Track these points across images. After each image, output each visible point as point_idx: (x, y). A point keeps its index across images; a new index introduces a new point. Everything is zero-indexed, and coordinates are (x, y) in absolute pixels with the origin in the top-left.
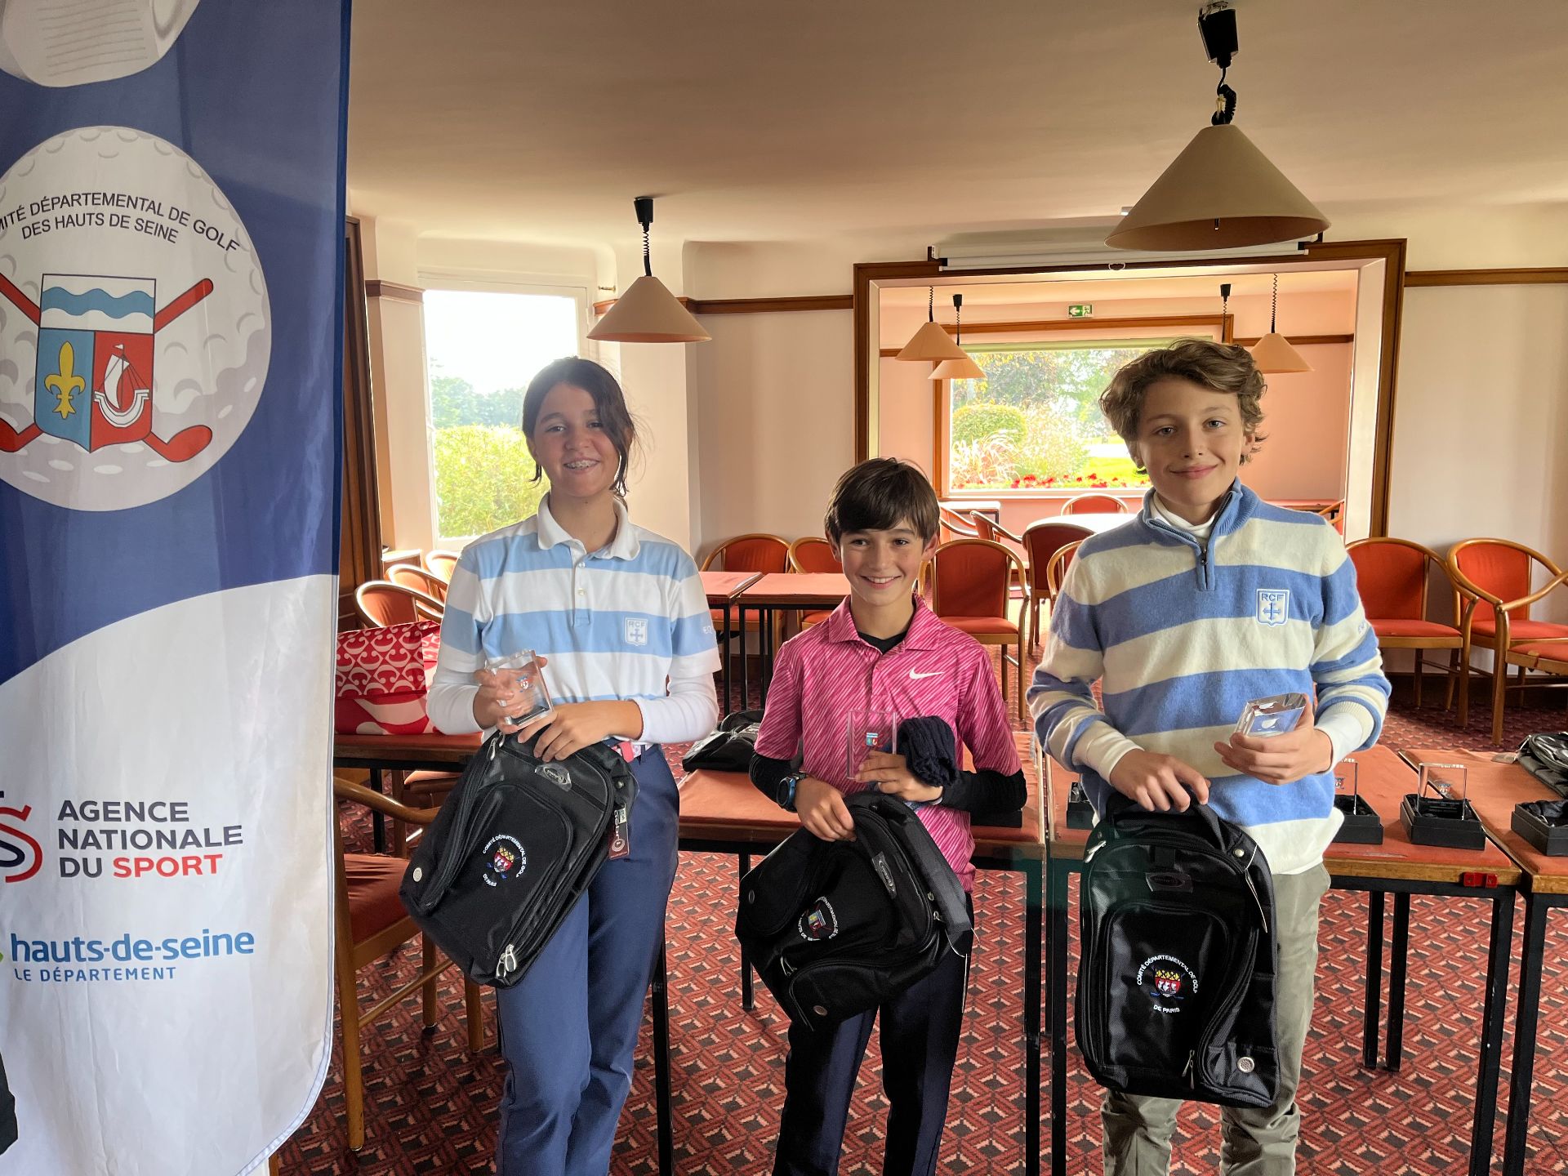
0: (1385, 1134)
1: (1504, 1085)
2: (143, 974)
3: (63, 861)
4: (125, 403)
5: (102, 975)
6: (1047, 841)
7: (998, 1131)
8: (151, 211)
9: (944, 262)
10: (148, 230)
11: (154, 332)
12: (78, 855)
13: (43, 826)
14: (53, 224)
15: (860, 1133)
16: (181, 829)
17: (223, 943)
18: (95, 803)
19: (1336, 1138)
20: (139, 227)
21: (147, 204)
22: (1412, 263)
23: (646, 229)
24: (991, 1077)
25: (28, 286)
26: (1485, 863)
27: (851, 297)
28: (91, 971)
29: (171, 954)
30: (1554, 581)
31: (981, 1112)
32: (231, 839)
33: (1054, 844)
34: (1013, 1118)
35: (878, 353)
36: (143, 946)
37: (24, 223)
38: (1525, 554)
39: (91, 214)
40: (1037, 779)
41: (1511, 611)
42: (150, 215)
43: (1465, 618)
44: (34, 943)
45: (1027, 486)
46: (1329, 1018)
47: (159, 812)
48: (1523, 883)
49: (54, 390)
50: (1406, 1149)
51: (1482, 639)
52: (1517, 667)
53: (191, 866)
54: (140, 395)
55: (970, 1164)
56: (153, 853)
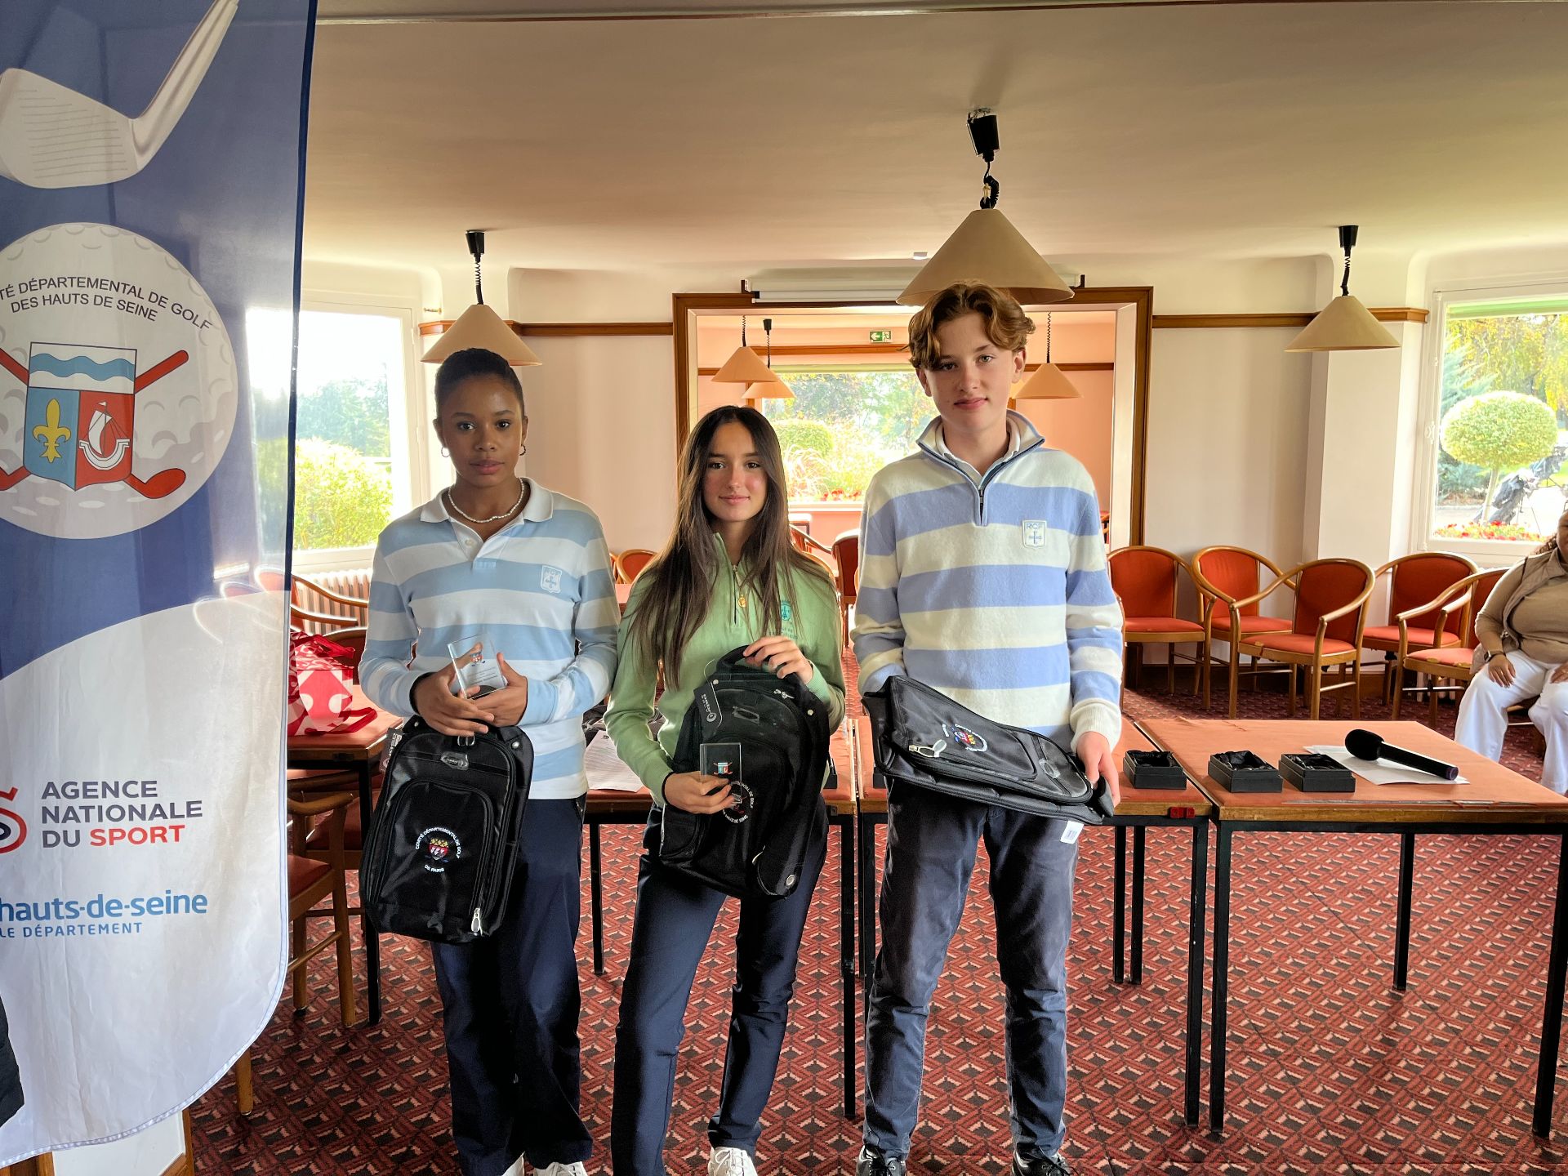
0: (1128, 1032)
1: (1208, 970)
2: (114, 929)
3: (45, 833)
4: (107, 449)
5: (78, 930)
6: (858, 799)
7: (822, 1054)
8: (132, 294)
9: (756, 294)
10: (130, 309)
11: (135, 393)
12: (59, 828)
13: (28, 805)
14: (40, 301)
15: (704, 1064)
16: (150, 803)
17: (182, 902)
18: (76, 784)
19: (1089, 1037)
20: (121, 307)
21: (128, 288)
22: (1159, 308)
23: (478, 260)
24: (814, 1012)
25: (16, 352)
26: (1186, 799)
27: (670, 325)
28: (68, 927)
29: (138, 911)
30: (1276, 581)
31: (806, 1040)
32: (192, 812)
33: (864, 802)
34: (833, 1042)
35: (696, 372)
36: (114, 905)
37: (12, 300)
38: (1254, 559)
39: (76, 295)
40: (849, 752)
41: (1241, 608)
42: (131, 298)
43: (1207, 617)
44: (18, 905)
45: (835, 499)
46: (1088, 947)
47: (131, 789)
48: (1214, 812)
49: (43, 439)
50: (1144, 1042)
51: (1221, 633)
52: (1250, 657)
53: (158, 835)
54: (122, 444)
55: (798, 1079)
56: (126, 825)
